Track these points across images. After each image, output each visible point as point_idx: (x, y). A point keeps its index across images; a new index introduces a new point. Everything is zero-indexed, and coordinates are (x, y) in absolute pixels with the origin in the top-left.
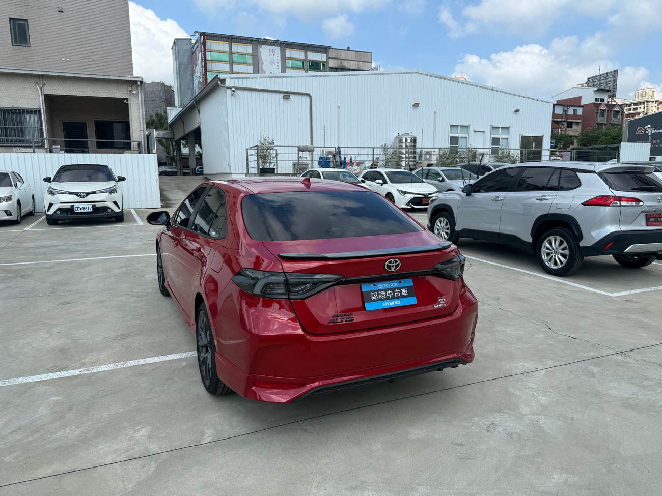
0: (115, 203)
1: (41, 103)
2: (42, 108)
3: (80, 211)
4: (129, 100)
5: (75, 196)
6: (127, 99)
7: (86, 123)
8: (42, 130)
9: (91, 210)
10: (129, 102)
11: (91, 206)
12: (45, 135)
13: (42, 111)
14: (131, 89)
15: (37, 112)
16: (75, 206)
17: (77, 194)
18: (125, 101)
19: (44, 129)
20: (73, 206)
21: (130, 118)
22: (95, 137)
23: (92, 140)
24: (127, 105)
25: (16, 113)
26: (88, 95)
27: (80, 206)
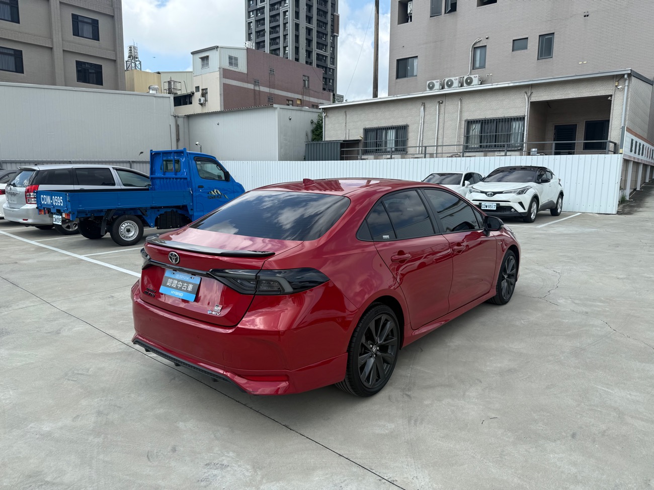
0: (521, 204)
1: (527, 110)
2: (526, 115)
3: (486, 208)
4: (613, 97)
5: (484, 194)
6: (611, 96)
7: (576, 125)
8: (523, 134)
9: (495, 209)
10: (613, 99)
11: (496, 204)
12: (525, 139)
13: (526, 118)
14: (617, 85)
15: (522, 119)
16: (482, 204)
17: (486, 193)
18: (609, 98)
19: (525, 134)
20: (480, 204)
21: (611, 116)
22: (583, 138)
23: (580, 141)
24: (610, 101)
25: (505, 121)
26: (570, 97)
27: (487, 204)
